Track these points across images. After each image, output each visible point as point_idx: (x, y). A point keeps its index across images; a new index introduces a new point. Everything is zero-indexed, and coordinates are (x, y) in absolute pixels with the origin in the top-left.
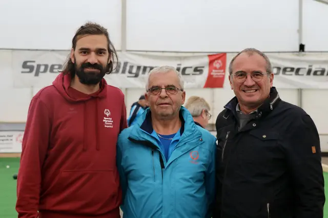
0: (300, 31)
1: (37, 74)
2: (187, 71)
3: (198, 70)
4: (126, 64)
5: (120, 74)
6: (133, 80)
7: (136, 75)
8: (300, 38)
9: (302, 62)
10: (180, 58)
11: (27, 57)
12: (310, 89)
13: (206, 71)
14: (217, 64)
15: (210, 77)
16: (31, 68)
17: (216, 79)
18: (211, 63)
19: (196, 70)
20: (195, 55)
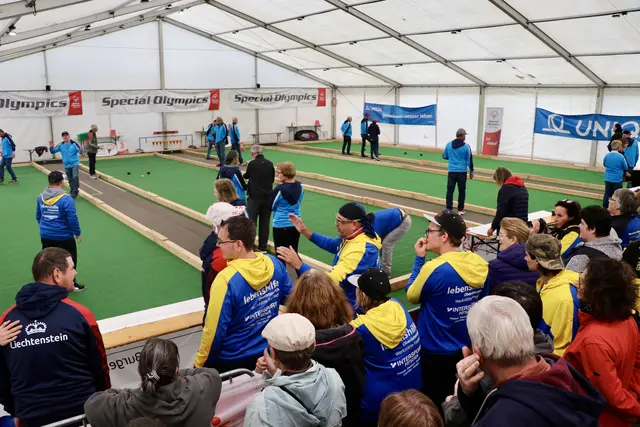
0: (256, 76)
1: (112, 106)
2: (199, 101)
4: (165, 97)
5: (162, 104)
6: (170, 107)
7: (172, 105)
8: (256, 80)
9: (258, 94)
10: (195, 93)
11: (105, 95)
12: (263, 109)
13: (209, 100)
14: (215, 96)
15: (211, 103)
16: (109, 102)
17: (215, 105)
18: (211, 95)
20: (203, 90)
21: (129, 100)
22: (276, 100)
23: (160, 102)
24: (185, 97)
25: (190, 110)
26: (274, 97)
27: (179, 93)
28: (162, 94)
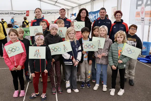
2: (23, 14)
3: (25, 13)
4: (13, 13)
5: (12, 14)
6: (14, 15)
7: (15, 15)
10: (21, 12)
13: (26, 14)
14: (28, 12)
15: (27, 14)
17: (28, 15)
18: (27, 12)
19: (24, 13)
20: (24, 11)
21: (3, 13)
22: (47, 13)
23: (11, 14)
24: (19, 13)
25: (20, 16)
26: (46, 12)
27: (17, 11)
28: (12, 12)
